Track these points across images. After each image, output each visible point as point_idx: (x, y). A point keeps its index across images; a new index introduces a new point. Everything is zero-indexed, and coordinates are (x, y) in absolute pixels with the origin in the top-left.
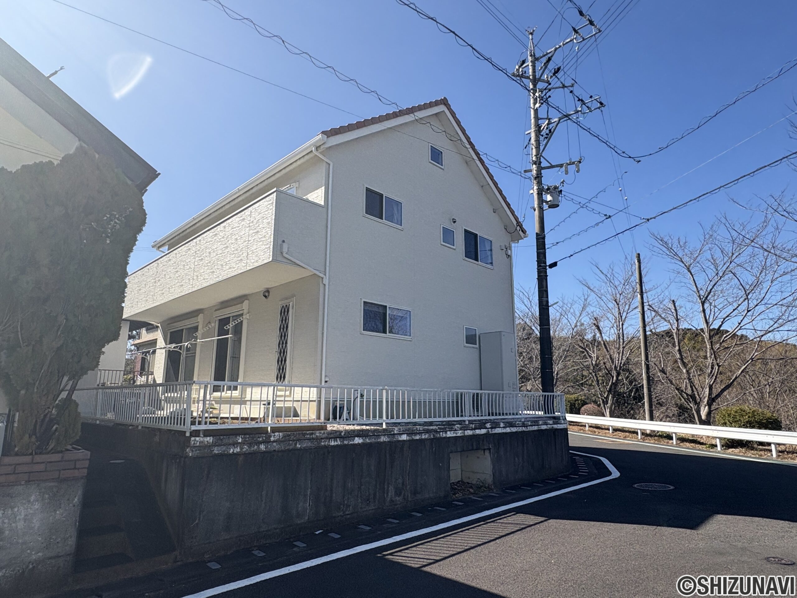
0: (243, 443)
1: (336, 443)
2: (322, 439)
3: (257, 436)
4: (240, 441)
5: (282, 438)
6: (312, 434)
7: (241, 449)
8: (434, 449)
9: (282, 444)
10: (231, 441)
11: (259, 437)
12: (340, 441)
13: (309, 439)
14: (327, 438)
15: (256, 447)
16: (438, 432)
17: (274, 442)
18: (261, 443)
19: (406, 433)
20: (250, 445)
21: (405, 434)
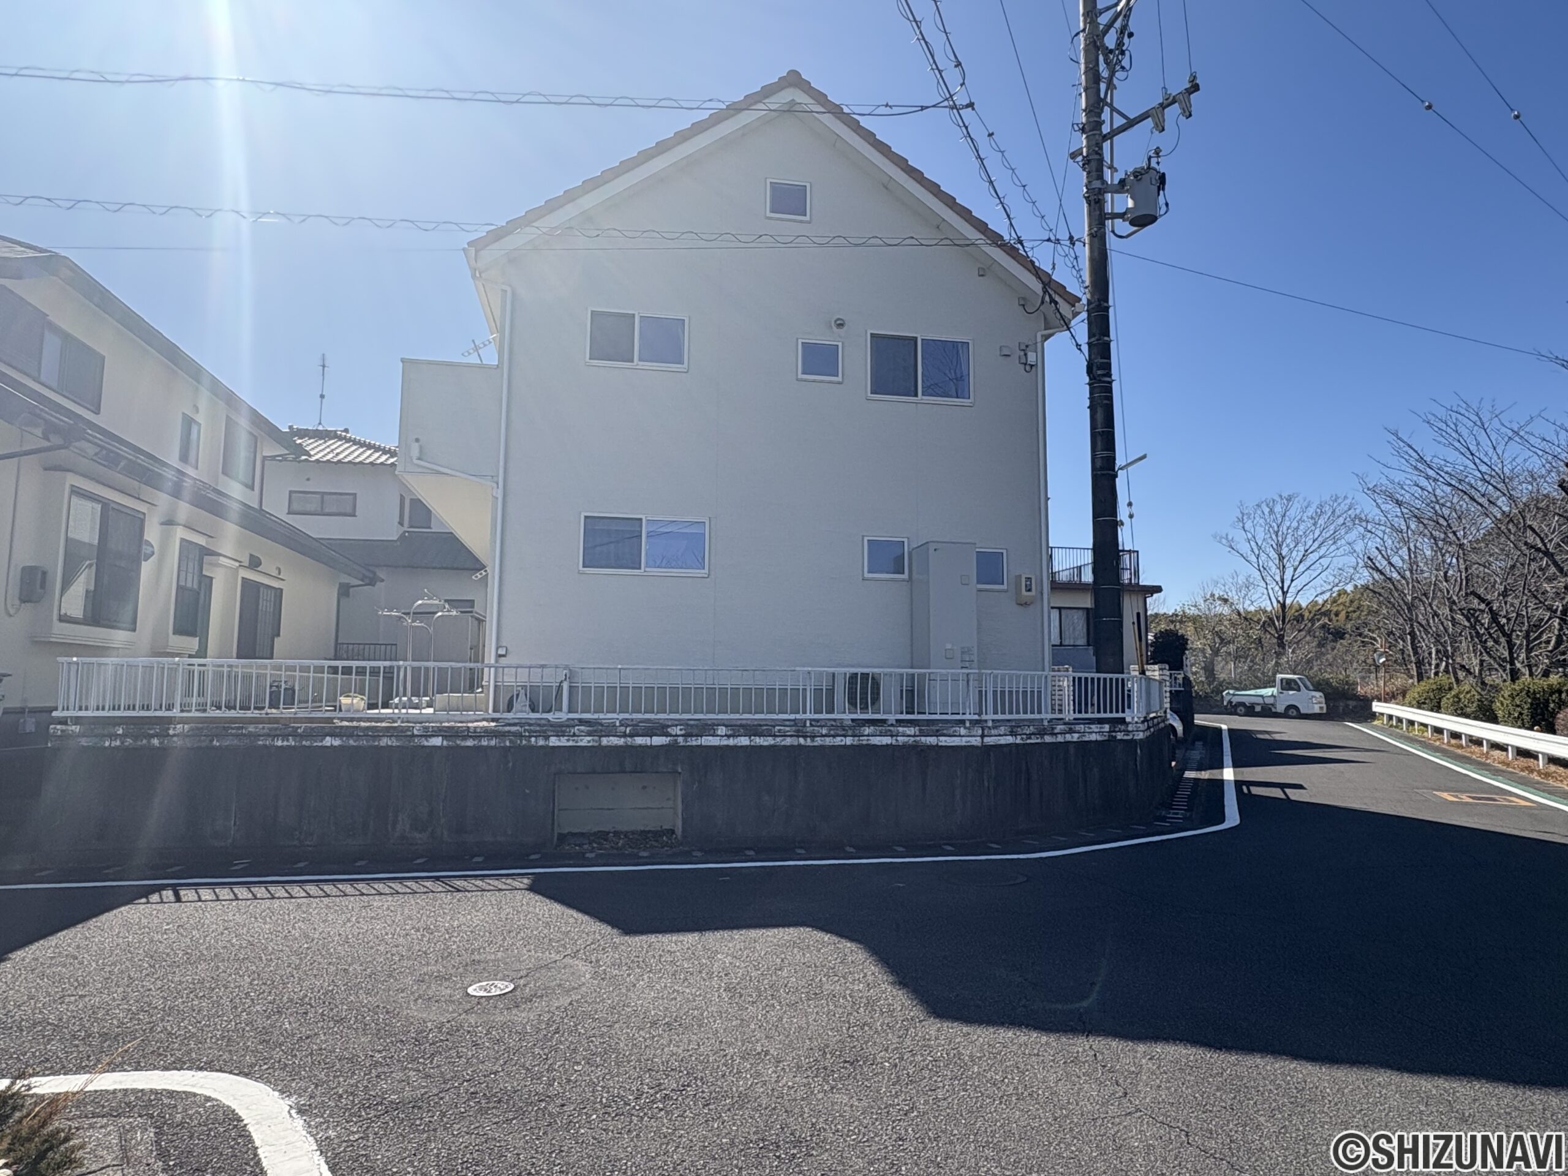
0: (124, 735)
1: (285, 743)
2: (259, 736)
3: (146, 727)
4: (120, 732)
5: (188, 731)
6: (242, 728)
7: (122, 743)
8: (510, 764)
9: (187, 740)
10: (106, 732)
11: (149, 729)
12: (293, 740)
13: (237, 736)
14: (269, 735)
15: (144, 741)
16: (525, 736)
17: (174, 735)
18: (153, 736)
19: (442, 736)
20: (136, 738)
21: (438, 736)
